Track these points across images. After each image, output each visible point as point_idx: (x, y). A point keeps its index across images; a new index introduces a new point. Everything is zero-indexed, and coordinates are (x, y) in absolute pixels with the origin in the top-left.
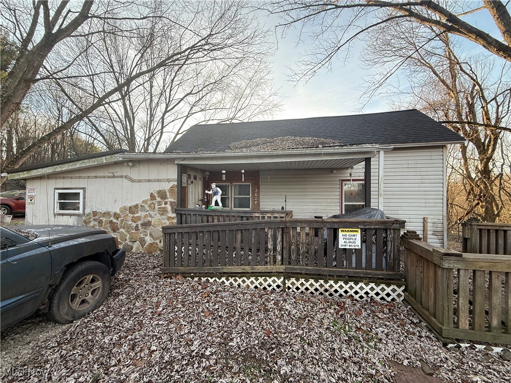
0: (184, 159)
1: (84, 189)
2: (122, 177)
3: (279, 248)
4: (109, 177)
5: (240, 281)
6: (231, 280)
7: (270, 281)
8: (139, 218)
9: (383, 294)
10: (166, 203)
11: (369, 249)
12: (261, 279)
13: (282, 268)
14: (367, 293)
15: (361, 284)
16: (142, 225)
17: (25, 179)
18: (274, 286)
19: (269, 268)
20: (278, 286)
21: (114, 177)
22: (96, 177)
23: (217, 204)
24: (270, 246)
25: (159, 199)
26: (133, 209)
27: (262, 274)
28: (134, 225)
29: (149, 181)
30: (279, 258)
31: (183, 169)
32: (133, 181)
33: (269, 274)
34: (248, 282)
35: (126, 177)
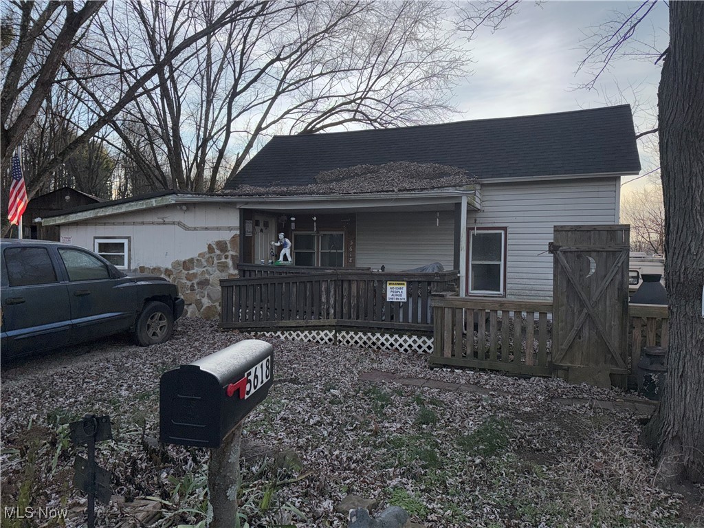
0: (247, 203)
1: (129, 238)
2: (174, 223)
3: (332, 301)
4: (159, 224)
5: (294, 335)
6: (287, 334)
7: (322, 334)
8: (195, 275)
9: (425, 347)
10: (226, 257)
11: (415, 304)
12: (314, 333)
13: (332, 321)
14: (410, 346)
15: (405, 337)
16: (198, 284)
17: (59, 226)
18: (326, 339)
19: (323, 321)
20: (330, 340)
21: (164, 223)
22: (143, 223)
24: (324, 299)
25: (218, 252)
26: (188, 264)
27: (315, 328)
28: (189, 284)
29: (206, 229)
30: (332, 311)
31: (246, 215)
32: (186, 228)
33: (322, 328)
34: (302, 336)
35: (179, 224)
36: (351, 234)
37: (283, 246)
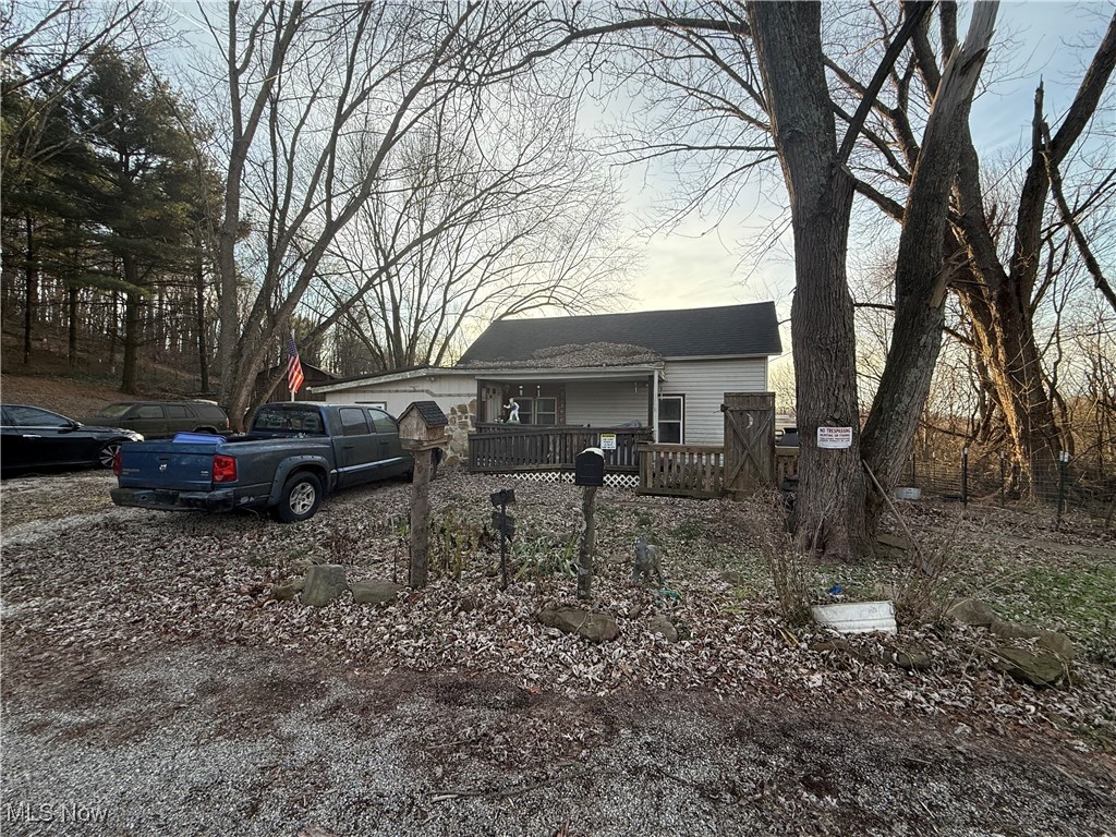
0: (484, 375)
1: (385, 403)
2: (422, 391)
3: (558, 450)
4: (409, 391)
5: (528, 476)
6: (522, 476)
7: (550, 475)
9: (630, 483)
10: (466, 418)
11: (623, 451)
12: (544, 475)
13: (559, 466)
14: (619, 483)
15: (615, 476)
17: (325, 393)
18: (553, 479)
19: (550, 465)
20: (556, 479)
21: (415, 391)
22: (396, 391)
23: (514, 418)
24: (551, 449)
25: (459, 414)
27: (544, 470)
29: (450, 395)
30: (558, 458)
31: (482, 384)
33: (550, 470)
34: (534, 477)
35: (427, 391)
36: (562, 400)
37: (514, 408)
